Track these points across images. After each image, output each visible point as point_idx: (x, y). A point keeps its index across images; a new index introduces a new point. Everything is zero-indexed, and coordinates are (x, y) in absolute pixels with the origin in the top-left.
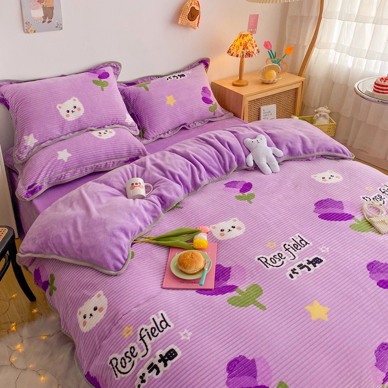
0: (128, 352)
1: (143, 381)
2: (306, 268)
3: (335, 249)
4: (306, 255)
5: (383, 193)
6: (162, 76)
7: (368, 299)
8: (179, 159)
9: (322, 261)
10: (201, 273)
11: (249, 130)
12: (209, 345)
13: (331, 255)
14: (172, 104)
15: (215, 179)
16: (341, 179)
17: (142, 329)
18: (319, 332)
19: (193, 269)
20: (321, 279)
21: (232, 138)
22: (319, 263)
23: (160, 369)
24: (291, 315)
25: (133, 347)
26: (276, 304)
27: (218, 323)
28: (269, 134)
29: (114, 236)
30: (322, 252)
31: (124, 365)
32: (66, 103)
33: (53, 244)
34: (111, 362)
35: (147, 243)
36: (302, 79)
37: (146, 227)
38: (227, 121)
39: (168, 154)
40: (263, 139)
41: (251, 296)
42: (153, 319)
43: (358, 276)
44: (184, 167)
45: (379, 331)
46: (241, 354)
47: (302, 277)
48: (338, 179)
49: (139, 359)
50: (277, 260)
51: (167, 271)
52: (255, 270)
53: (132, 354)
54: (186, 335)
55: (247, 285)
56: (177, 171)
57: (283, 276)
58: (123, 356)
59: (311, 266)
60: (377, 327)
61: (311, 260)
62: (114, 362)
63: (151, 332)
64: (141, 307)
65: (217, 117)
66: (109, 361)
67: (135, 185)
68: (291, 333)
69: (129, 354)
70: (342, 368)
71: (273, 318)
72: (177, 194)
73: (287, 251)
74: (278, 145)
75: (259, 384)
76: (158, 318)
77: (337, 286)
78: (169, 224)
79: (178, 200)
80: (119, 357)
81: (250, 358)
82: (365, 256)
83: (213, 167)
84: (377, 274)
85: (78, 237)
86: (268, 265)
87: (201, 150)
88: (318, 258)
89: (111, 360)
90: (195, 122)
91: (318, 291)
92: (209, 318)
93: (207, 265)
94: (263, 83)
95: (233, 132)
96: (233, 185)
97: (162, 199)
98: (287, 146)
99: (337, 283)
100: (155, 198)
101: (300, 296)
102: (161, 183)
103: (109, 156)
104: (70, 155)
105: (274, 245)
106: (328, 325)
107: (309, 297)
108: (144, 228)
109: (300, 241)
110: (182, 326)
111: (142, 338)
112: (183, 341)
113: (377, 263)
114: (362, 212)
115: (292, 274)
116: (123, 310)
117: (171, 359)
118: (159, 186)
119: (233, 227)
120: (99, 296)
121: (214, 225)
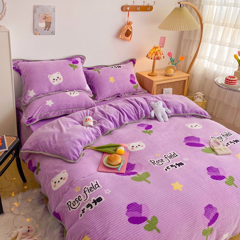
0: (77, 199)
1: (83, 212)
2: (174, 167)
3: (191, 160)
4: (176, 161)
5: (223, 136)
6: (108, 66)
7: (204, 183)
8: (113, 109)
9: (183, 164)
10: (119, 165)
11: (154, 98)
12: (119, 196)
13: (189, 162)
14: (112, 82)
15: (132, 122)
16: (201, 127)
17: (85, 188)
18: (177, 195)
19: (115, 163)
21: (143, 101)
22: (182, 165)
23: (93, 206)
24: (163, 186)
25: (80, 196)
26: (156, 182)
27: (125, 188)
28: (164, 101)
29: (74, 143)
30: (185, 160)
31: (74, 204)
32: (53, 75)
33: (41, 145)
34: (67, 204)
35: (91, 149)
36: (189, 75)
37: (92, 141)
39: (107, 106)
40: (161, 103)
41: (144, 177)
42: (92, 183)
43: (201, 172)
44: (115, 113)
45: (208, 198)
46: (135, 202)
47: (172, 170)
48: (199, 127)
49: (82, 202)
50: (160, 162)
51: (101, 164)
52: (147, 166)
53: (79, 199)
54: (108, 191)
55: (142, 172)
56: (111, 114)
57: (162, 169)
58: (74, 200)
59: (177, 166)
60: (207, 196)
61: (178, 163)
62: (69, 203)
63: (90, 189)
64: (86, 178)
65: (138, 92)
66: (67, 203)
67: (87, 120)
68: (162, 195)
69: (77, 200)
70: (186, 213)
71: (154, 187)
72: (110, 127)
73: (166, 158)
74: (169, 107)
75: (143, 216)
76: (94, 183)
78: (104, 141)
79: (110, 129)
80: (72, 201)
81: (139, 204)
82: (207, 164)
83: (131, 115)
84: (212, 172)
85: (55, 142)
86: (155, 164)
87: (126, 106)
88: (181, 163)
89: (68, 203)
90: (125, 94)
91: (179, 177)
92: (120, 185)
93: (123, 162)
94: (166, 76)
95: (144, 98)
96: (141, 125)
97: (102, 128)
98: (174, 108)
99: (189, 175)
100: (98, 127)
101: (169, 178)
102: (102, 120)
103: (75, 106)
104: (53, 103)
105: (160, 155)
106: (181, 193)
107: (174, 180)
108: (91, 142)
109: (174, 155)
110: (106, 188)
111: (85, 192)
112: (106, 194)
113: (212, 168)
114: (209, 144)
115: (167, 169)
116: (76, 179)
117: (99, 202)
118: (101, 122)
119: (139, 145)
120: (64, 172)
121: (129, 144)
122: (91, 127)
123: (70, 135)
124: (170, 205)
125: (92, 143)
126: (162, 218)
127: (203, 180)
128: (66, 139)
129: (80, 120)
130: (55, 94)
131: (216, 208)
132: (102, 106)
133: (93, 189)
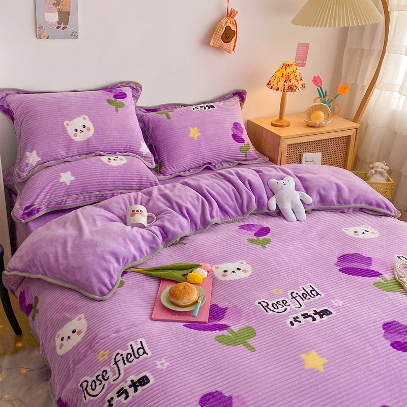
0: (99, 375)
2: (310, 318)
3: (350, 304)
4: (314, 306)
6: (187, 106)
7: (376, 357)
8: (190, 191)
9: (331, 313)
11: (278, 171)
13: (343, 309)
14: (196, 138)
15: (230, 219)
16: (377, 235)
17: (118, 354)
18: (311, 381)
20: (324, 330)
21: (254, 177)
22: (328, 315)
23: (129, 395)
25: (105, 371)
28: (299, 178)
29: (104, 259)
30: (334, 304)
31: (94, 387)
32: (74, 120)
33: (40, 262)
34: (81, 385)
36: (357, 125)
37: (141, 257)
39: (179, 186)
40: (291, 182)
41: (242, 337)
42: (131, 345)
44: (194, 201)
46: (217, 389)
47: (303, 326)
48: (373, 234)
49: (109, 383)
50: (279, 306)
51: (157, 303)
52: (253, 313)
53: (103, 377)
54: (162, 364)
55: (241, 327)
56: (185, 203)
57: (282, 322)
58: (94, 378)
59: (317, 317)
61: (318, 310)
62: (85, 384)
63: (127, 357)
65: (248, 160)
66: (80, 383)
67: (135, 212)
68: (278, 377)
69: (100, 378)
73: (293, 299)
74: (307, 190)
76: (137, 345)
77: (343, 340)
78: (167, 257)
80: (90, 380)
81: (227, 395)
82: (384, 315)
83: (228, 205)
84: (393, 334)
85: (66, 256)
86: (268, 310)
87: (217, 185)
88: (327, 310)
89: (82, 383)
91: (319, 342)
95: (258, 172)
96: (248, 227)
97: (164, 231)
98: (319, 193)
99: (343, 336)
100: (156, 228)
101: (297, 343)
102: (165, 214)
103: (117, 185)
104: (73, 178)
105: (281, 291)
106: (322, 376)
107: (307, 346)
108: (138, 258)
109: (311, 291)
110: (159, 356)
111: (116, 363)
112: (158, 370)
113: (396, 324)
114: (393, 272)
115: (294, 322)
116: (101, 335)
117: (143, 385)
118: (163, 217)
119: (238, 269)
120: (80, 319)
121: (217, 266)
122: (143, 227)
123: (97, 242)
125: (142, 261)
127: (372, 351)
128: (87, 252)
129: (121, 214)
132: (168, 185)
133: (133, 357)
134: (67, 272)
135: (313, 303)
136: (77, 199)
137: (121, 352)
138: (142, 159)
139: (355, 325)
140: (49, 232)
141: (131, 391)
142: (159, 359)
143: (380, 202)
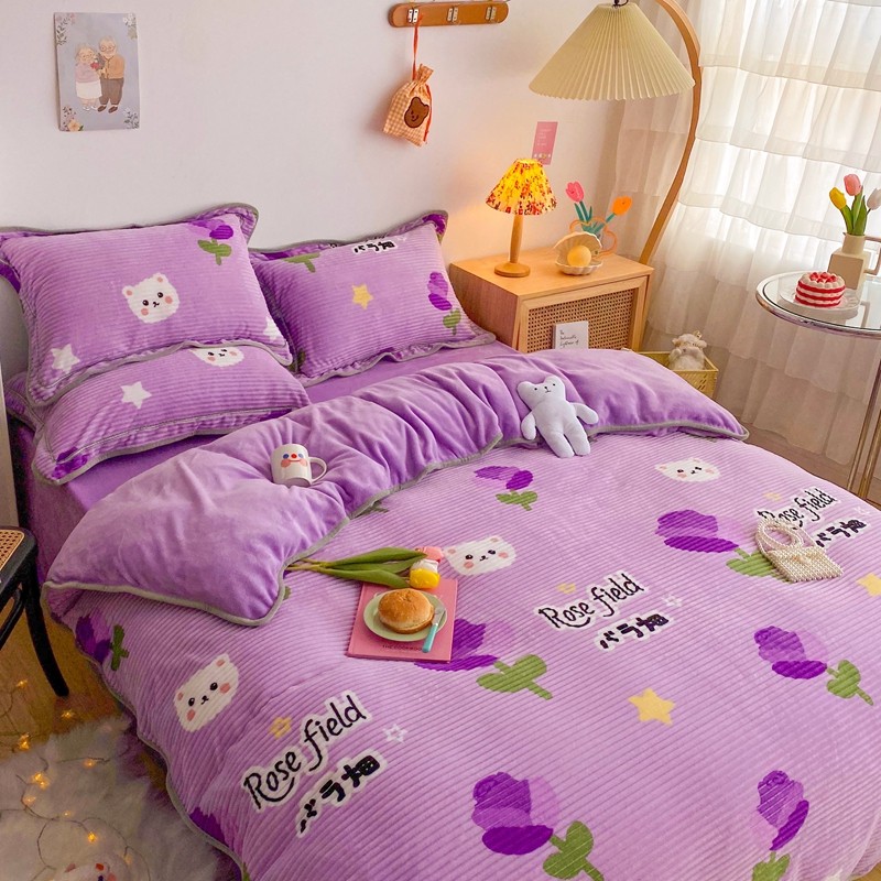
0: (281, 762)
1: (311, 813)
2: (633, 633)
3: (695, 603)
4: (635, 610)
5: (801, 505)
7: (752, 692)
8: (382, 413)
9: (665, 621)
10: (426, 630)
11: (529, 365)
13: (686, 612)
14: (365, 305)
15: (456, 460)
16: (717, 474)
17: (311, 721)
18: (654, 741)
19: (411, 622)
20: (661, 652)
21: (493, 380)
22: (661, 624)
23: (345, 792)
24: (600, 709)
25: (290, 754)
26: (572, 691)
27: (459, 717)
28: (569, 376)
29: (251, 549)
30: (669, 604)
31: (273, 785)
32: (141, 284)
33: (124, 562)
34: (247, 782)
35: (314, 572)
37: (313, 541)
38: (480, 349)
39: (359, 403)
40: (558, 387)
41: (524, 674)
42: (332, 705)
43: (736, 650)
44: (391, 429)
45: (769, 749)
46: (501, 770)
47: (625, 647)
48: (709, 474)
49: (303, 775)
50: (577, 615)
51: (357, 627)
52: (533, 631)
53: (290, 766)
54: (396, 734)
55: (516, 656)
56: (380, 436)
57: (588, 643)
58: (272, 769)
59: (643, 629)
60: (767, 741)
61: (644, 618)
62: (253, 781)
63: (328, 726)
65: (459, 340)
66: (243, 780)
67: (290, 458)
68: (598, 740)
69: (283, 767)
71: (565, 713)
72: (378, 482)
73: (598, 601)
74: (588, 399)
75: (536, 822)
76: (342, 703)
77: (694, 666)
78: (359, 539)
79: (378, 493)
80: (263, 772)
81: (519, 777)
82: (754, 618)
83: (452, 434)
84: (774, 650)
85: (177, 551)
86: (559, 623)
87: (429, 399)
88: (658, 615)
89: (247, 779)
90: (412, 348)
91: (656, 673)
93: (438, 617)
95: (495, 368)
96: (492, 473)
97: (349, 493)
98: (608, 403)
99: (692, 659)
100: (331, 487)
101: (620, 677)
102: (345, 457)
103: (230, 403)
104: (148, 395)
105: (573, 588)
106: (670, 732)
107: (637, 682)
108: (309, 543)
109: (625, 584)
110: (388, 719)
111: (309, 738)
112: (391, 745)
113: (775, 632)
114: (754, 540)
115: (606, 641)
116: (270, 689)
117: (368, 773)
118: (339, 465)
119: (490, 552)
120: (221, 663)
121: (453, 547)
122: (306, 484)
123: (233, 520)
124: (632, 780)
125: (316, 548)
126: (606, 830)
127: (745, 681)
128: (219, 538)
129: (260, 461)
130: (153, 358)
131: (800, 784)
132: (337, 401)
133: (339, 726)
134: (184, 577)
135: (633, 605)
136: (157, 433)
137: (315, 718)
138: (268, 349)
139: (710, 638)
140: (131, 504)
141: (347, 785)
142: (388, 724)
143: (713, 414)
